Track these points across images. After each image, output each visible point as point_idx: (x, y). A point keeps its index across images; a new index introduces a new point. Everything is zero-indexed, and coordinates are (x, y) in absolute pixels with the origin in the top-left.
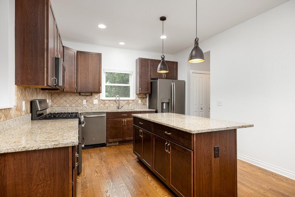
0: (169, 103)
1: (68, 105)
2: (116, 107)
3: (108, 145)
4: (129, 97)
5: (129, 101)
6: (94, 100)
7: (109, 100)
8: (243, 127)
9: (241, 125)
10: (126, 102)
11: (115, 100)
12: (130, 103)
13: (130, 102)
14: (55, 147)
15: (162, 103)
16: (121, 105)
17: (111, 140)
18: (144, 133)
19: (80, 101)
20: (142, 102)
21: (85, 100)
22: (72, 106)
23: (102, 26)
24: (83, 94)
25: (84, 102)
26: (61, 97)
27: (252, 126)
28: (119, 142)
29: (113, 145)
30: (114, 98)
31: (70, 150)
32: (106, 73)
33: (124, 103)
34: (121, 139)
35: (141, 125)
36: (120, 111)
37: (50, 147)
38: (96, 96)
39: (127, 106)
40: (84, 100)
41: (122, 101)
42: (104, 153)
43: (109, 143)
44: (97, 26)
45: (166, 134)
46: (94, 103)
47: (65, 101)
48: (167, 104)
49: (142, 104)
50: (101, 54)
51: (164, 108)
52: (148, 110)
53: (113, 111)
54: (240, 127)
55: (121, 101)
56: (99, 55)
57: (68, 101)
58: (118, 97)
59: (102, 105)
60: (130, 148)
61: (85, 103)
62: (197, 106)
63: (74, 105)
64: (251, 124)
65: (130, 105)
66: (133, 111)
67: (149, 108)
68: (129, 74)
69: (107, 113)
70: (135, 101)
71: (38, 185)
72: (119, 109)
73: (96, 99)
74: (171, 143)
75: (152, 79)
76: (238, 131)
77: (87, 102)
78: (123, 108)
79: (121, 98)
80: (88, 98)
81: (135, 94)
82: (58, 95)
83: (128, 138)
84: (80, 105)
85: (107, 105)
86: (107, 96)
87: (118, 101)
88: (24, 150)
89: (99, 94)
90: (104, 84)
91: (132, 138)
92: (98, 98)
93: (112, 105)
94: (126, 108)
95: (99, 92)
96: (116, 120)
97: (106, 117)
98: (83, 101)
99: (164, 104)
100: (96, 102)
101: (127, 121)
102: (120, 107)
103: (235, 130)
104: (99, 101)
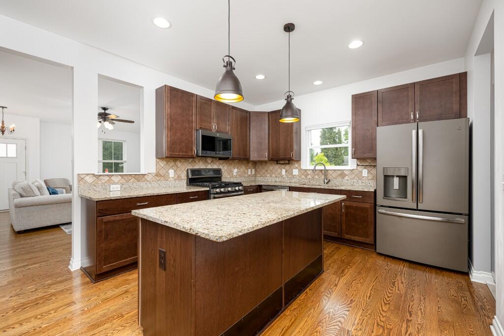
1: (268, 175)
4: (348, 164)
5: (344, 171)
6: (294, 170)
10: (339, 173)
12: (346, 175)
13: (346, 172)
16: (329, 177)
19: (279, 171)
20: (369, 174)
21: (284, 170)
24: (282, 162)
25: (283, 172)
33: (334, 174)
38: (296, 165)
39: (340, 179)
41: (332, 171)
46: (294, 174)
49: (371, 177)
51: (397, 187)
57: (269, 171)
59: (303, 177)
61: (285, 174)
63: (273, 175)
65: (346, 178)
70: (356, 172)
73: (297, 168)
77: (286, 172)
78: (331, 182)
80: (287, 167)
81: (356, 160)
84: (279, 176)
85: (309, 177)
92: (298, 167)
94: (337, 184)
98: (282, 170)
100: (295, 172)
102: (326, 181)
104: (299, 171)
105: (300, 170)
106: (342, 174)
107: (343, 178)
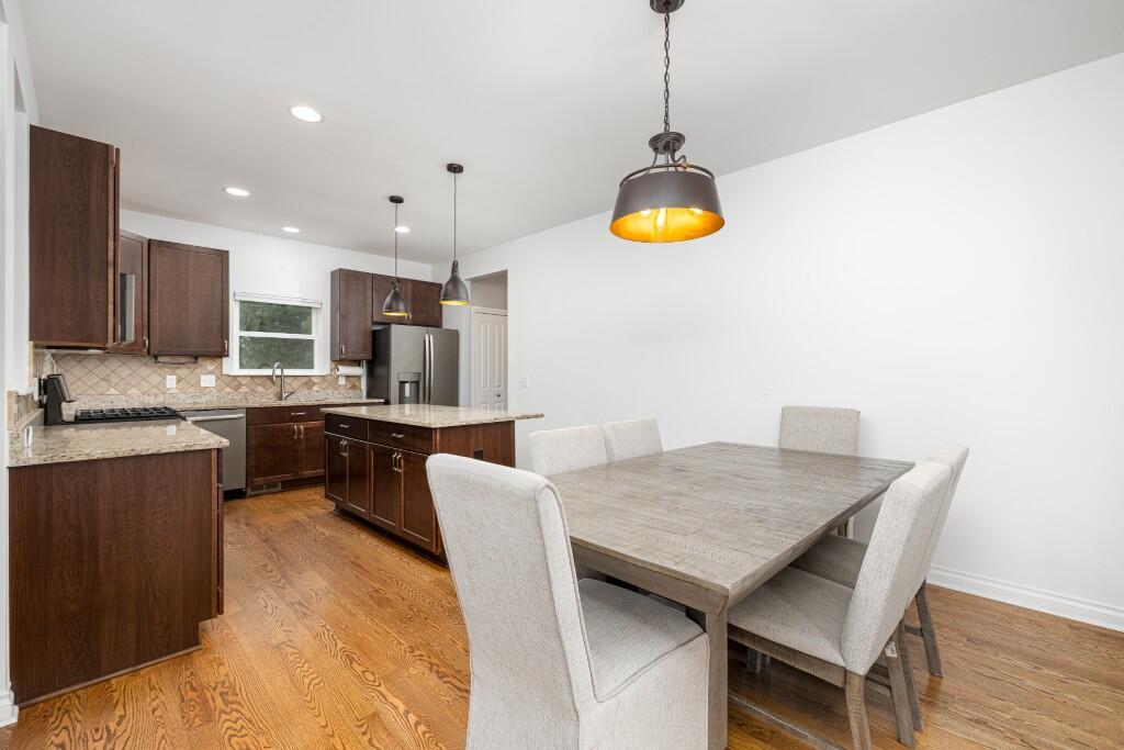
0: (417, 383)
1: (113, 391)
2: (272, 396)
3: (249, 492)
4: (311, 366)
5: (312, 378)
6: (203, 377)
7: (252, 377)
8: (523, 417)
9: (520, 415)
10: (304, 380)
11: (270, 377)
12: (314, 384)
13: (314, 380)
14: (188, 449)
15: (402, 383)
16: (288, 388)
17: (259, 480)
18: (351, 446)
19: (155, 379)
20: (348, 382)
21: (174, 377)
22: (129, 392)
23: (236, 192)
24: (166, 360)
25: (168, 381)
26: (90, 367)
27: (542, 416)
28: (282, 482)
29: (266, 494)
30: (268, 372)
31: (214, 454)
32: (242, 302)
33: (296, 384)
34: (289, 476)
35: (344, 432)
36: (283, 403)
37: (179, 450)
38: (210, 365)
39: (305, 391)
40: (169, 377)
41: (292, 379)
42: (242, 512)
43: (253, 490)
44: (224, 189)
45: (395, 439)
46: (202, 385)
47: (104, 380)
48: (414, 385)
49: (349, 385)
50: (227, 252)
51: (407, 394)
52: (365, 400)
53: (264, 405)
54: (518, 418)
55: (286, 379)
56: (222, 257)
57: (115, 380)
58: (278, 367)
59: (229, 390)
60: (316, 494)
61: (174, 385)
62: (488, 389)
63: (134, 390)
64: (539, 413)
65: (315, 388)
66: (323, 403)
67: (369, 396)
68: (310, 308)
69: (249, 410)
70: (330, 379)
71: (155, 513)
72: (281, 398)
73: (211, 373)
74: (403, 454)
75: (374, 323)
76: (518, 424)
77: (178, 381)
78: (293, 396)
79: (287, 372)
80: (183, 370)
81: (329, 361)
82: (80, 362)
83: (307, 473)
84: (154, 391)
85: (244, 389)
86: (242, 366)
87: (279, 380)
88: (133, 454)
89: (218, 360)
90: (236, 332)
91: (321, 471)
92: (215, 371)
93: (260, 389)
94: (302, 398)
95: (222, 353)
96: (274, 429)
97: (244, 420)
98: (165, 378)
99: (407, 386)
100: (208, 381)
101: (305, 429)
102: (284, 395)
103: (513, 422)
104: (218, 378)
105: (220, 377)
106: (309, 382)
107: (310, 388)
